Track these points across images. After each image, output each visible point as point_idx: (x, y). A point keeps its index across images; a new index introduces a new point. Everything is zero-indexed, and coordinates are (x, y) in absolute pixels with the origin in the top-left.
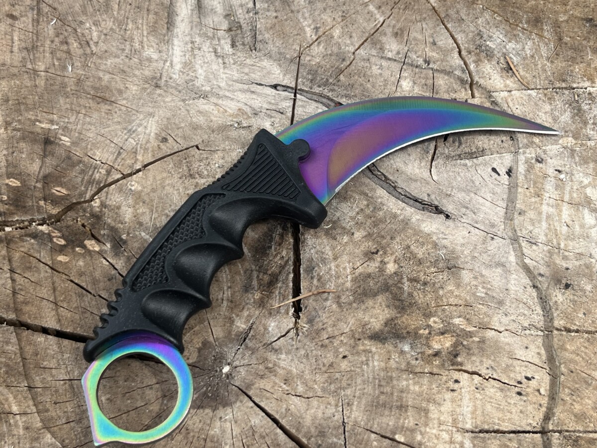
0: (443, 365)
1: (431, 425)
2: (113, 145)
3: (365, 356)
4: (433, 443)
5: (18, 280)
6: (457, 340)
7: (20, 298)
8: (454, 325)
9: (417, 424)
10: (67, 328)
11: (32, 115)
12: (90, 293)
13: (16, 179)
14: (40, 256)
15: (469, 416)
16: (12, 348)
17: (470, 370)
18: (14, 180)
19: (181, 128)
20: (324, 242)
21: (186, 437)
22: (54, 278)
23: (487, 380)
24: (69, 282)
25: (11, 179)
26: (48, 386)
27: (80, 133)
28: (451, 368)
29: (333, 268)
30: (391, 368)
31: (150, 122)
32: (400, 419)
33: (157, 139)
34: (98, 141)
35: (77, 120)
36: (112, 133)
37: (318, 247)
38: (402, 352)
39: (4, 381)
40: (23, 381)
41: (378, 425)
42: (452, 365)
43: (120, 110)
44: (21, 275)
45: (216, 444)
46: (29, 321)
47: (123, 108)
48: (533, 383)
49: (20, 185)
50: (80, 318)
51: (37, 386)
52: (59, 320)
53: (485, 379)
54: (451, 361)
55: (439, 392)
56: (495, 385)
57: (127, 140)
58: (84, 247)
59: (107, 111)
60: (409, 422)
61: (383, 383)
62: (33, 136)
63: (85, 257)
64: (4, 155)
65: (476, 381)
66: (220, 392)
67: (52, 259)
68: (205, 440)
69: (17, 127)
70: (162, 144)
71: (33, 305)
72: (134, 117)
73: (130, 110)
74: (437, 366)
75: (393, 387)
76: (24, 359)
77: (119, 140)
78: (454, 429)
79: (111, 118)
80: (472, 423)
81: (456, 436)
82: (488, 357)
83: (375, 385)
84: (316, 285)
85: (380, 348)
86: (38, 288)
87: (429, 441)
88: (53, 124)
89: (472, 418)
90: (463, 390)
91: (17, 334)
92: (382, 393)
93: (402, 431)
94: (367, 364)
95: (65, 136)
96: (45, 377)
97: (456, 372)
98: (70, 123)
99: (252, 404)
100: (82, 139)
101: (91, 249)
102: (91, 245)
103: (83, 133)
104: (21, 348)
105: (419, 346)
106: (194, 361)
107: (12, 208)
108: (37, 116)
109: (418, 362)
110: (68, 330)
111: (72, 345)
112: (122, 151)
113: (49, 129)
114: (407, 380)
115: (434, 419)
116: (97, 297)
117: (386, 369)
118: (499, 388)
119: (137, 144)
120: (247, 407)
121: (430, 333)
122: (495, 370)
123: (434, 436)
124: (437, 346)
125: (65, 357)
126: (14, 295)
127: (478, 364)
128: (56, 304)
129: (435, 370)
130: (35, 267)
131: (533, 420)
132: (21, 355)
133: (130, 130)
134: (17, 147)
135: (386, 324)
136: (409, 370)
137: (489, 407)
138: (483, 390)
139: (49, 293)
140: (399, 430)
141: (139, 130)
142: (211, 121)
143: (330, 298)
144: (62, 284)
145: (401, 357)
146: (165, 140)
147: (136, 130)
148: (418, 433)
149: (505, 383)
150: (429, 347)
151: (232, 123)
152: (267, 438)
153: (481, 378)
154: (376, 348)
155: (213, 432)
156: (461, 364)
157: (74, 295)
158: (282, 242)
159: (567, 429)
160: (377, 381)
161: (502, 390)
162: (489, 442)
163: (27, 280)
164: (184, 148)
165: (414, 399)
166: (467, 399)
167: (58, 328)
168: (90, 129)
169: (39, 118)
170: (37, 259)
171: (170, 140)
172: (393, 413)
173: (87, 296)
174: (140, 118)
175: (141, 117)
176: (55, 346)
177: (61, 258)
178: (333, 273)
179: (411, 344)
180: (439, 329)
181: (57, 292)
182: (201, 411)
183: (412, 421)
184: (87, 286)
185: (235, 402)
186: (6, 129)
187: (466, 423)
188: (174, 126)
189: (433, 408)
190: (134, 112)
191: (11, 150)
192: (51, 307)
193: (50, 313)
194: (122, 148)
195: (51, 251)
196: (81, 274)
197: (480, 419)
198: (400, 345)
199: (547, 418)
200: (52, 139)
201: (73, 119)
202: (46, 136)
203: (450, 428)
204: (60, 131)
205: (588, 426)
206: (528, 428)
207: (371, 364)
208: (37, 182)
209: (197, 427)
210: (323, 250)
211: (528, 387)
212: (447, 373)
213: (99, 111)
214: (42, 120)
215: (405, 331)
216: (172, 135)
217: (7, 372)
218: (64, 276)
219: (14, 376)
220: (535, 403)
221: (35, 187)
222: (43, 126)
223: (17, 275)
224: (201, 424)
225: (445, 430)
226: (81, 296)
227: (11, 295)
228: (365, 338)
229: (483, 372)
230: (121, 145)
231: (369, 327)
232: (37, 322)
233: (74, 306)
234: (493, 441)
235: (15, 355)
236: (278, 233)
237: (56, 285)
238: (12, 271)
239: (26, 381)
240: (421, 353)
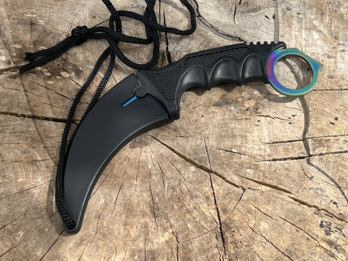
0: (251, 114)
1: (249, 143)
2: (67, 22)
3: (213, 114)
4: (251, 151)
5: (29, 95)
6: (257, 101)
7: (32, 104)
8: (255, 95)
9: (242, 143)
10: (59, 116)
11: (22, 10)
12: (68, 98)
13: (19, 44)
14: (39, 82)
15: (267, 136)
16: (32, 129)
17: (265, 115)
18: (18, 45)
19: (102, 10)
21: (129, 162)
22: (48, 92)
23: (274, 119)
24: (56, 94)
25: (16, 45)
26: (54, 145)
27: (49, 18)
28: (255, 115)
30: (226, 119)
31: (85, 8)
32: (233, 142)
33: (90, 17)
34: (59, 21)
35: (46, 11)
36: (66, 16)
38: (231, 111)
39: (31, 145)
40: (41, 145)
41: (223, 146)
42: (256, 114)
43: (68, 4)
44: (30, 92)
45: (144, 164)
46: (39, 115)
47: (69, 3)
48: (296, 117)
49: (21, 47)
50: (65, 111)
51: (48, 146)
52: (55, 113)
53: (273, 118)
54: (255, 112)
55: (251, 127)
56: (278, 120)
57: (74, 19)
58: (61, 76)
59: (61, 5)
60: (238, 143)
61: (223, 126)
62: (24, 21)
63: (62, 81)
64: (10, 33)
65: (268, 120)
66: (143, 139)
67: (45, 83)
68: (139, 163)
69: (14, 17)
70: (93, 20)
71: (39, 107)
72: (76, 7)
73: (73, 3)
74: (249, 115)
75: (228, 127)
76: (39, 134)
77: (70, 19)
78: (261, 143)
79: (64, 8)
80: (269, 139)
81: (262, 146)
82: (273, 108)
83: (219, 127)
85: (220, 110)
86: (40, 98)
87: (249, 150)
88: (33, 14)
89: (269, 137)
90: (263, 125)
91: (33, 122)
92: (223, 131)
93: (235, 147)
94: (214, 118)
95: (41, 20)
96: (52, 141)
97: (258, 117)
98: (43, 13)
99: (160, 143)
100: (50, 21)
101: (65, 76)
102: (64, 74)
103: (50, 17)
104: (37, 129)
105: (239, 107)
107: (19, 59)
108: (24, 11)
109: (239, 114)
110: (60, 118)
111: (63, 125)
112: (72, 25)
113: (32, 17)
114: (234, 123)
115: (250, 140)
116: (72, 100)
117: (224, 120)
118: (280, 122)
119: (80, 21)
120: (157, 145)
121: (243, 100)
122: (277, 114)
123: (251, 148)
124: (247, 106)
125: (60, 131)
126: (28, 103)
127: (268, 112)
128: (51, 105)
129: (248, 117)
130: (37, 88)
131: (298, 135)
132: (38, 132)
133: (75, 14)
134: (16, 28)
135: (221, 98)
136: (235, 118)
137: (276, 131)
138: (272, 123)
139: (47, 100)
140: (234, 147)
141: (80, 13)
142: (117, 5)
144: (53, 96)
145: (230, 113)
146: (94, 17)
147: (78, 13)
148: (243, 147)
149: (282, 119)
150: (244, 106)
151: (128, 5)
152: (169, 158)
153: (271, 118)
154: (218, 110)
155: (142, 159)
156: (260, 113)
157: (60, 100)
158: (163, 63)
159: (315, 136)
160: (220, 126)
161: (281, 123)
162: (278, 147)
163: (34, 95)
164: (105, 21)
165: (239, 132)
166: (265, 129)
167: (54, 117)
168: (54, 15)
169: (25, 12)
170: (37, 84)
171: (97, 17)
172: (230, 139)
173: (67, 100)
174: (79, 7)
175: (80, 6)
176: (54, 126)
177: (50, 82)
179: (234, 106)
180: (248, 97)
181: (50, 100)
182: (135, 149)
183: (239, 142)
184: (66, 95)
185: (151, 143)
186: (9, 19)
187: (266, 140)
188: (98, 10)
189: (249, 135)
190: (75, 4)
191: (13, 30)
192: (49, 107)
193: (49, 110)
194: (72, 24)
195: (44, 79)
196: (62, 89)
197: (272, 137)
198: (229, 108)
199: (305, 133)
200: (34, 22)
201: (43, 11)
202: (31, 21)
203: (259, 143)
204: (38, 18)
205: (325, 134)
206: (296, 139)
207: (216, 118)
208: (30, 45)
209: (133, 157)
211: (294, 120)
212: (254, 117)
213: (57, 5)
214: (27, 13)
215: (231, 100)
216: (98, 14)
217: (32, 141)
218: (53, 91)
219: (35, 142)
220: (298, 127)
221: (29, 47)
222: (28, 16)
223: (28, 93)
224: (136, 155)
225: (256, 144)
226: (63, 100)
227: (27, 103)
228: (211, 106)
229: (271, 115)
230: (71, 22)
231: (213, 100)
232: (43, 115)
233: (61, 105)
234: (280, 147)
235: (35, 132)
236: (160, 59)
237: (50, 96)
238: (25, 91)
239: (42, 144)
240: (240, 110)
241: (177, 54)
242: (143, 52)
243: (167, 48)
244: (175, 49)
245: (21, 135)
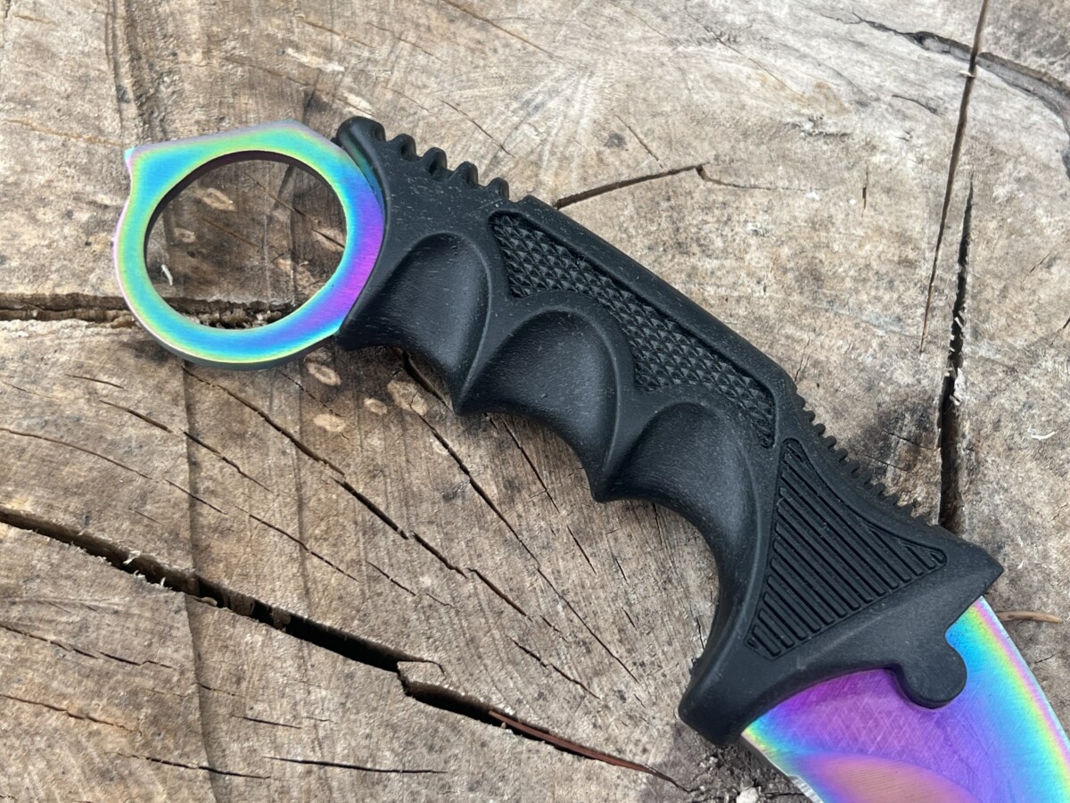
2: (481, 137)
5: (206, 464)
7: (208, 516)
10: (325, 614)
11: (278, 27)
12: (395, 528)
13: (222, 191)
14: (270, 408)
16: (176, 653)
18: (219, 194)
19: (661, 114)
20: (1029, 479)
22: (303, 472)
24: (342, 489)
25: (211, 190)
26: (261, 772)
27: (399, 93)
29: (1054, 554)
31: (581, 87)
33: (596, 134)
34: (442, 119)
35: (393, 58)
36: (481, 103)
37: (1014, 490)
39: (146, 745)
40: (197, 752)
43: (507, 45)
44: (214, 451)
46: (226, 583)
47: (513, 41)
49: (231, 208)
50: (363, 592)
51: (231, 769)
52: (307, 592)
57: (516, 128)
58: (387, 399)
59: (472, 45)
62: (276, 83)
63: (386, 427)
64: (198, 122)
67: (301, 420)
69: (237, 52)
70: (607, 151)
71: (239, 541)
72: (540, 70)
73: (531, 48)
76: (204, 687)
77: (498, 124)
79: (482, 63)
84: (1005, 595)
86: (258, 495)
88: (330, 60)
91: (192, 615)
95: (358, 94)
96: (257, 745)
98: (376, 62)
100: (403, 109)
101: (405, 406)
102: (403, 396)
103: (408, 93)
104: (198, 657)
106: (659, 760)
107: (205, 267)
108: (291, 31)
110: (328, 623)
111: (334, 663)
112: (502, 154)
113: (320, 70)
116: (412, 541)
119: (543, 142)
125: (313, 697)
126: (192, 506)
128: (303, 546)
130: (254, 435)
132: (198, 676)
133: (528, 102)
134: (231, 106)
139: (286, 511)
141: (552, 104)
142: (743, 107)
143: (1042, 637)
144: (322, 492)
146: (617, 141)
147: (543, 104)
151: (796, 119)
157: (351, 527)
158: (916, 459)
163: (229, 469)
164: (665, 170)
167: (302, 613)
168: (425, 86)
169: (295, 38)
170: (262, 415)
171: (632, 144)
173: (385, 533)
174: (557, 75)
175: (560, 71)
176: (289, 662)
177: (325, 421)
178: (1054, 567)
181: (306, 513)
184: (387, 507)
186: (207, 53)
188: (643, 107)
190: (542, 56)
191: (215, 112)
192: (287, 550)
193: (284, 567)
194: (502, 147)
195: (301, 399)
196: (374, 472)
200: (325, 99)
201: (382, 52)
202: (310, 89)
204: (348, 80)
208: (276, 206)
210: (1028, 501)
213: (451, 39)
214: (302, 44)
216: (638, 131)
217: (154, 721)
218: (329, 471)
219: (173, 732)
221: (270, 219)
222: (305, 59)
223: (204, 450)
226: (369, 532)
227: (186, 506)
230: (502, 139)
232: (247, 590)
233: (348, 558)
235: (182, 673)
236: (905, 434)
237: (307, 492)
238: (193, 438)
239: (203, 754)
241: (997, 425)
242: (820, 375)
243: (949, 383)
244: (994, 401)
245: (108, 675)
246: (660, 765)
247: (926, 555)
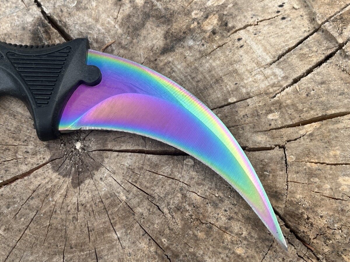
0: (223, 36)
1: (245, 78)
3: (168, 67)
4: (256, 87)
6: (219, 15)
8: (210, 7)
9: (236, 84)
15: (264, 54)
17: (242, 27)
20: (80, 16)
21: (86, 211)
23: (257, 25)
28: (229, 34)
29: (100, 28)
30: (191, 63)
32: (223, 89)
37: (79, 22)
38: (190, 48)
41: (212, 103)
42: (228, 32)
45: (112, 198)
48: (286, 6)
53: (255, 25)
54: (226, 30)
55: (234, 54)
56: (265, 24)
60: (230, 86)
61: (194, 75)
65: (251, 31)
66: (86, 163)
68: (102, 201)
74: (219, 39)
75: (202, 73)
78: (262, 69)
80: (270, 56)
81: (266, 72)
82: (247, 11)
83: (189, 80)
84: (98, 47)
85: (174, 55)
87: (252, 88)
89: (267, 54)
90: (248, 42)
92: (198, 81)
93: (230, 94)
94: (174, 71)
97: (235, 34)
99: (116, 153)
105: (198, 36)
106: (49, 157)
109: (205, 46)
114: (207, 62)
115: (244, 72)
117: (188, 66)
118: (268, 24)
120: (115, 158)
121: (198, 23)
122: (257, 15)
123: (253, 83)
124: (209, 28)
127: (244, 19)
129: (220, 43)
131: (305, 27)
135: (166, 38)
136: (204, 55)
137: (272, 40)
138: (260, 32)
140: (228, 95)
143: (114, 48)
145: (192, 51)
148: (241, 88)
149: (269, 19)
150: (205, 32)
152: (144, 167)
153: (253, 26)
154: (172, 57)
155: (103, 193)
156: (234, 27)
158: (50, 35)
159: (330, 16)
160: (189, 77)
161: (271, 24)
162: (289, 60)
165: (221, 70)
166: (254, 45)
172: (215, 89)
178: (103, 31)
179: (191, 38)
180: (202, 16)
182: (83, 185)
183: (231, 84)
185: (103, 161)
187: (266, 59)
189: (238, 66)
197: (272, 51)
198: (185, 44)
199: (313, 20)
203: (259, 70)
205: (341, 5)
206: (306, 34)
207: (176, 70)
209: (88, 198)
210: (84, 21)
211: (285, 11)
212: (229, 39)
215: (182, 34)
220: (297, 17)
224: (90, 193)
225: (257, 74)
228: (159, 57)
229: (251, 21)
231: (156, 47)
234: (291, 57)
236: (42, 32)
240: (203, 39)
241: (62, 11)
242: (9, 36)
243: (43, 12)
244: (56, 6)
246: (51, 158)
247: (65, 51)
